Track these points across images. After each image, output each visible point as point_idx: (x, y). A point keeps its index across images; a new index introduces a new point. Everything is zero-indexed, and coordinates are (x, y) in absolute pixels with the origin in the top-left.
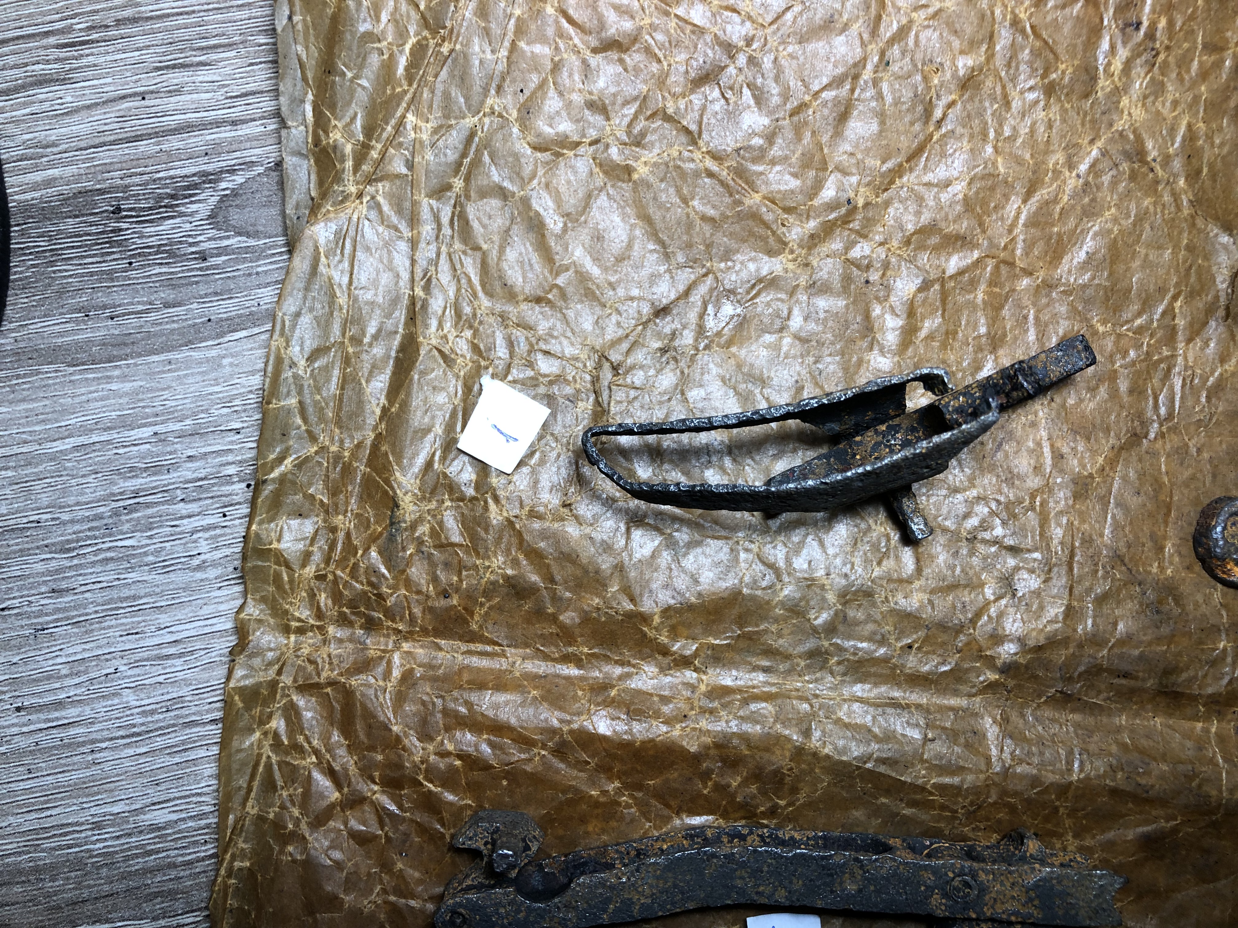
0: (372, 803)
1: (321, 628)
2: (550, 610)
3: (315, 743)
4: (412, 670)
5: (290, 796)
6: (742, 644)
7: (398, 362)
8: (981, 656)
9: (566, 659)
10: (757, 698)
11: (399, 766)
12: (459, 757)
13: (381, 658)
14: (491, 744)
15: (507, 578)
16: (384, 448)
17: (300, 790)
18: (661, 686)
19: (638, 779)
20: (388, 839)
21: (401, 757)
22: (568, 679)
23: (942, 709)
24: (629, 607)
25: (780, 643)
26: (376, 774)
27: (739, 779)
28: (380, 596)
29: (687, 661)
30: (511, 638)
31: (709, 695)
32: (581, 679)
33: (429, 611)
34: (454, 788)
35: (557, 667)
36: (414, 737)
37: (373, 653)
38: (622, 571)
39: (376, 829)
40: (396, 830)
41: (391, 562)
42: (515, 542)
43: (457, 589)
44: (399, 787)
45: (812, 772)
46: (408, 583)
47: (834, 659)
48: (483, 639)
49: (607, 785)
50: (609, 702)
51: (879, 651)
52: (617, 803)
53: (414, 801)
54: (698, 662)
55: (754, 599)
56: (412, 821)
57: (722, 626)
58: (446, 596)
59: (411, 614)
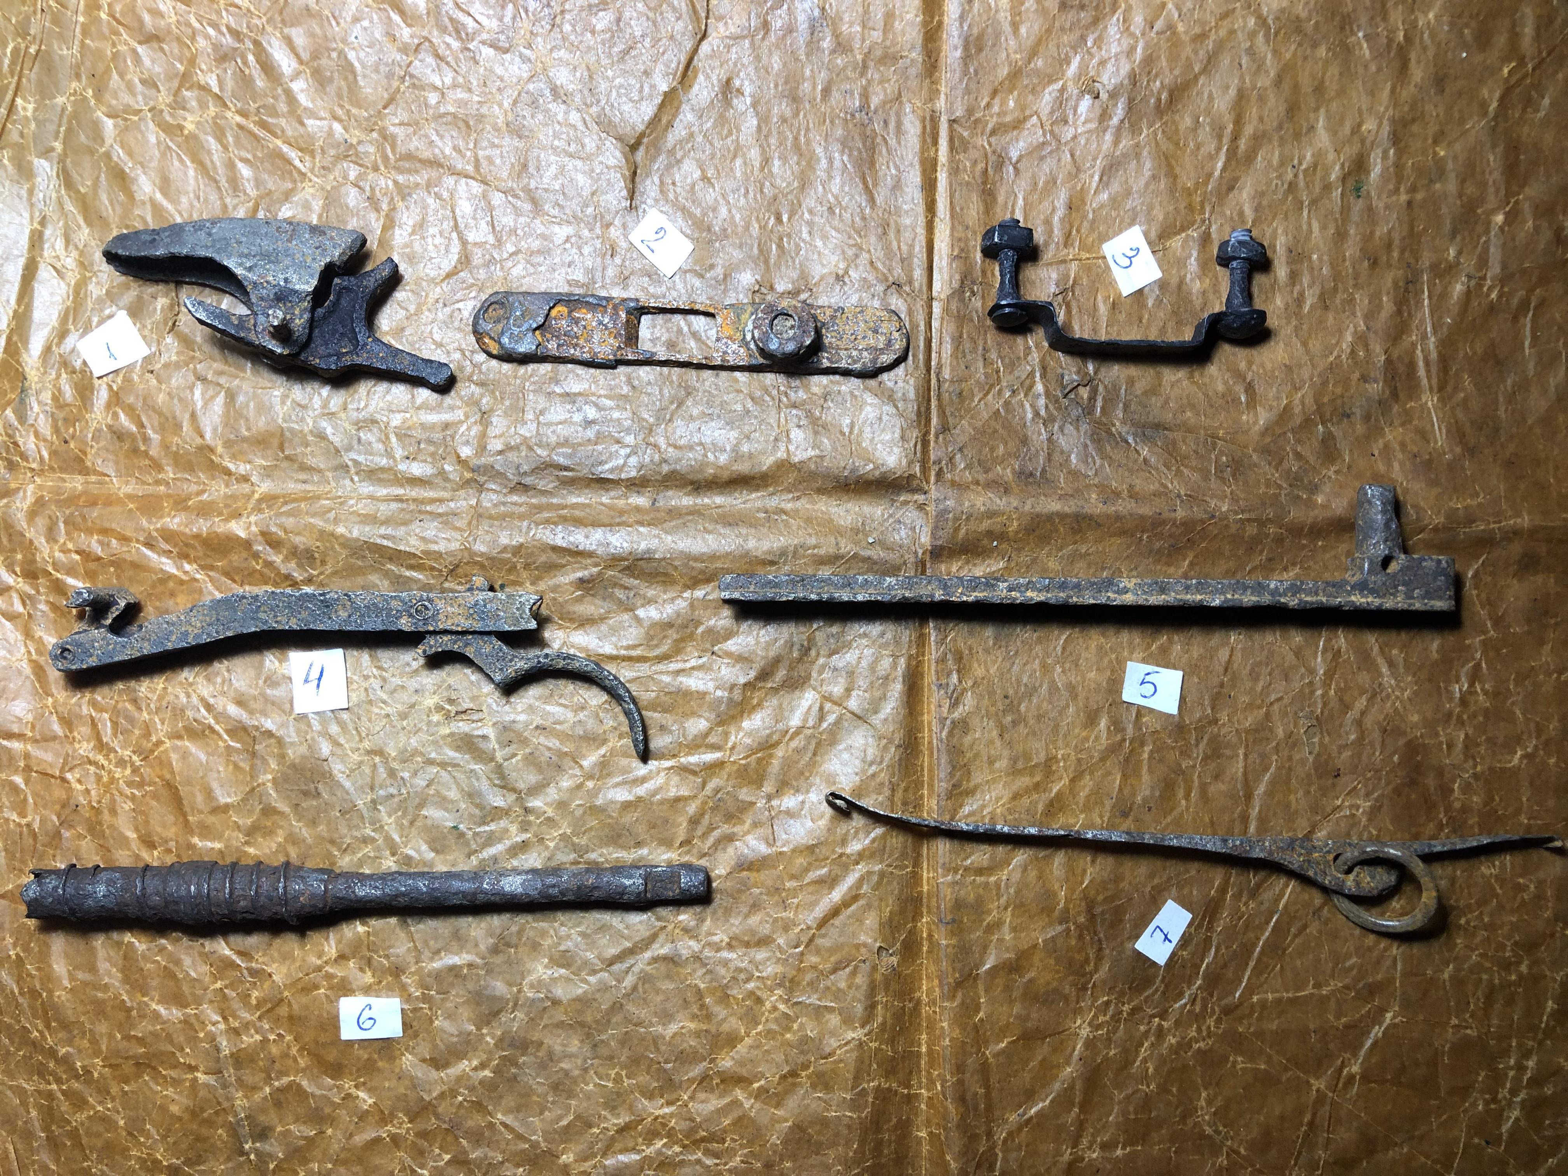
0: (17, 591)
2: (143, 448)
4: (42, 497)
6: (285, 464)
7: (24, 277)
9: (158, 482)
10: (295, 500)
11: (34, 561)
12: (77, 552)
13: (19, 489)
14: (99, 542)
15: (110, 427)
16: (15, 338)
18: (226, 496)
19: (209, 561)
20: (30, 615)
21: (34, 555)
22: (159, 498)
23: (433, 501)
24: (199, 441)
25: (311, 461)
26: (18, 569)
27: (281, 557)
28: (16, 444)
29: (245, 479)
30: (117, 470)
31: (260, 501)
32: (169, 496)
33: (53, 453)
34: (75, 576)
35: (150, 489)
36: (43, 540)
37: (13, 485)
38: (193, 415)
39: (21, 609)
40: (36, 609)
41: (22, 417)
42: (114, 399)
43: (73, 437)
44: (36, 577)
45: (333, 548)
46: (37, 434)
47: (353, 470)
48: (96, 472)
49: (187, 567)
50: (186, 509)
51: (384, 462)
52: (196, 580)
53: (47, 587)
54: (254, 479)
55: (291, 430)
56: (48, 602)
57: (269, 452)
58: (66, 442)
59: (41, 457)
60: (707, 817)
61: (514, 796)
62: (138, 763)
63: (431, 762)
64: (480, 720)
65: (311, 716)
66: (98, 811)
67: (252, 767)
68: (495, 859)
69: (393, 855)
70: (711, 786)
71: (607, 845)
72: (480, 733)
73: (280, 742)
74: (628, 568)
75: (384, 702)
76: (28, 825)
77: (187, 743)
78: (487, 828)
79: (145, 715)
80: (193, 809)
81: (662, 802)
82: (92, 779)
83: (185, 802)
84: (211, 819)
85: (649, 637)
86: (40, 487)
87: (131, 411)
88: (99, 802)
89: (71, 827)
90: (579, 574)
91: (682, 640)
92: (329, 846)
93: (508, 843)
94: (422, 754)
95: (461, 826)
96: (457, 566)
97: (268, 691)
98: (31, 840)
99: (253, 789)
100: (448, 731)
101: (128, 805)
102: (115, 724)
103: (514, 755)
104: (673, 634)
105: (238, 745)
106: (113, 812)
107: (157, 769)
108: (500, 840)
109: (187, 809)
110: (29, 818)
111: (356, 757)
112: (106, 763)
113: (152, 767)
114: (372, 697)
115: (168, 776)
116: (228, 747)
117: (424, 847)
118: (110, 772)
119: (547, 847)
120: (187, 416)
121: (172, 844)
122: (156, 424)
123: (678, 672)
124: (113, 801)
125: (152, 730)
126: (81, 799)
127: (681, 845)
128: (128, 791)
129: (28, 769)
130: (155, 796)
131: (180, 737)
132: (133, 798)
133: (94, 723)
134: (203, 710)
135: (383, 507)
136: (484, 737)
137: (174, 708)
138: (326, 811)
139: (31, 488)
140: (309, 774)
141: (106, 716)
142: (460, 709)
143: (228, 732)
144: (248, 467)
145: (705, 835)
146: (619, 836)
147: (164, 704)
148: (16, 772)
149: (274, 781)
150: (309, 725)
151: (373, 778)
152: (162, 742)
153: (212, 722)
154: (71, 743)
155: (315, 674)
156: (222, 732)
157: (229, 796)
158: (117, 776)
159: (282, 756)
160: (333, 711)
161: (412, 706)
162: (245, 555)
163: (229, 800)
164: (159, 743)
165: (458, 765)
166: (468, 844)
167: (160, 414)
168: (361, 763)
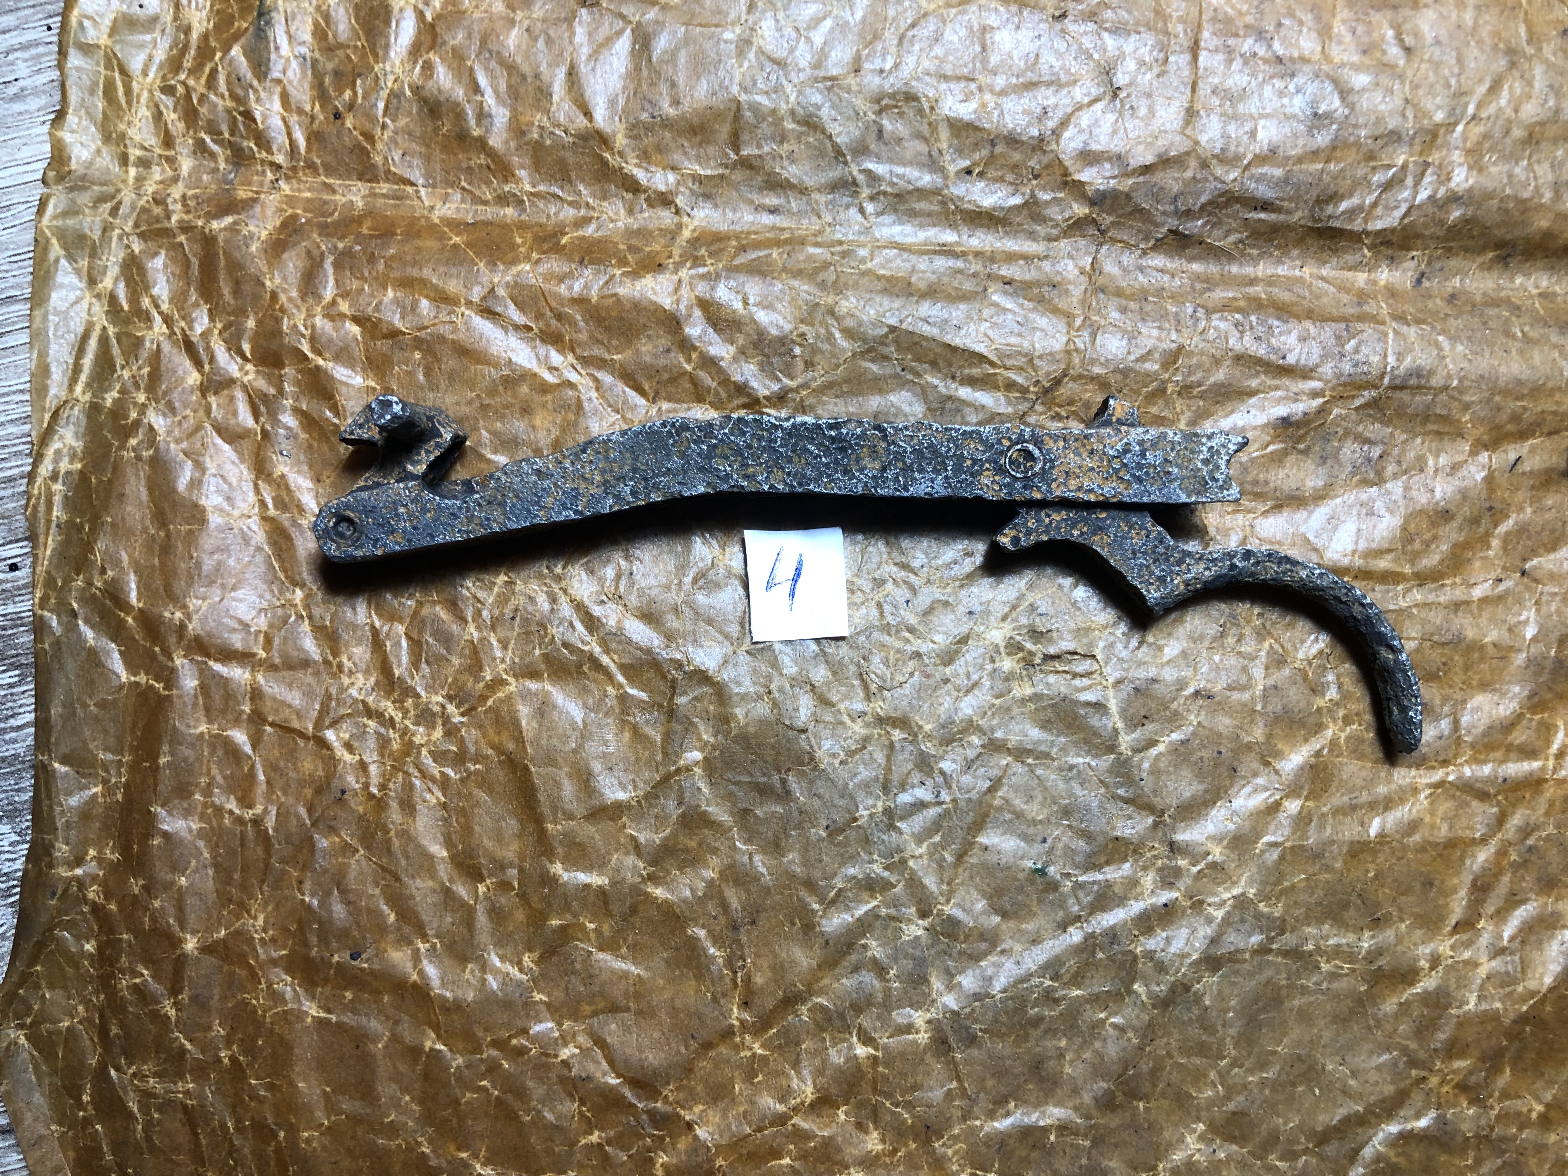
0: (245, 388)
1: (169, 160)
2: (476, 133)
3: (165, 307)
4: (294, 217)
5: (133, 377)
6: (737, 176)
8: (1066, 183)
9: (502, 200)
10: (758, 245)
11: (278, 333)
12: (356, 320)
13: (252, 201)
14: (398, 302)
15: (417, 90)
17: (146, 370)
18: (629, 233)
19: (598, 351)
20: (265, 434)
21: (278, 321)
22: (504, 227)
23: (1011, 257)
24: (581, 122)
25: (792, 172)
26: (246, 347)
27: (732, 349)
28: (248, 116)
29: (665, 200)
30: (428, 175)
31: (695, 242)
32: (522, 226)
33: (314, 137)
34: (351, 364)
35: (489, 212)
36: (294, 294)
37: (242, 194)
38: (572, 74)
39: (250, 422)
40: (276, 422)
41: (261, 67)
42: (427, 39)
43: (351, 106)
44: (280, 365)
45: (830, 337)
46: (285, 98)
47: (865, 192)
48: (390, 177)
49: (556, 358)
50: (558, 249)
51: (926, 179)
52: (571, 385)
53: (298, 383)
54: (680, 201)
55: (755, 108)
56: (296, 411)
57: (711, 150)
58: (337, 116)
59: (292, 143)
60: (1506, 879)
61: (1150, 820)
62: (457, 719)
63: (995, 747)
64: (1088, 674)
65: (777, 647)
66: (380, 804)
67: (667, 737)
68: (1112, 935)
69: (923, 915)
70: (1516, 820)
71: (1320, 922)
72: (1089, 697)
73: (720, 692)
74: (1373, 404)
75: (911, 630)
76: (257, 822)
77: (548, 687)
78: (1099, 877)
79: (472, 631)
80: (554, 809)
81: (1422, 848)
82: (372, 743)
83: (542, 797)
84: (589, 831)
85: (1407, 535)
86: (290, 200)
87: (457, 59)
88: (383, 787)
89: (333, 830)
90: (1282, 411)
91: (1466, 545)
92: (803, 893)
93: (1136, 907)
94: (979, 730)
95: (1051, 870)
96: (1057, 382)
97: (701, 598)
98: (260, 851)
99: (666, 779)
100: (1028, 691)
101: (435, 797)
102: (416, 645)
103: (1153, 743)
104: (1451, 534)
105: (643, 695)
106: (408, 806)
107: (491, 732)
108: (1121, 901)
109: (546, 811)
110: (259, 809)
111: (858, 729)
112: (398, 716)
113: (480, 727)
114: (889, 619)
115: (511, 746)
116: (623, 698)
117: (980, 905)
118: (405, 732)
119: (1210, 920)
120: (561, 74)
121: (513, 872)
122: (503, 87)
123: (1457, 606)
124: (409, 787)
125: (485, 661)
126: (351, 779)
127: (1457, 928)
128: (435, 770)
129: (257, 719)
130: (484, 782)
131: (534, 674)
132: (444, 783)
133: (377, 642)
134: (579, 627)
135: (922, 264)
136: (1099, 707)
137: (526, 621)
138: (799, 826)
139: (272, 200)
140: (769, 754)
141: (400, 629)
142: (1052, 651)
143: (623, 668)
144: (671, 177)
145: (1501, 915)
146: (1345, 906)
147: (508, 611)
148: (237, 722)
149: (708, 764)
150: (775, 664)
151: (888, 769)
152: (503, 683)
153: (597, 650)
154: (335, 676)
155: (786, 572)
156: (613, 668)
157: (624, 788)
158: (418, 740)
159: (724, 720)
160: (818, 640)
161: (964, 640)
162: (664, 342)
163: (622, 796)
164: (498, 683)
165: (1047, 755)
166: (1062, 903)
167: (511, 68)
168: (865, 741)
